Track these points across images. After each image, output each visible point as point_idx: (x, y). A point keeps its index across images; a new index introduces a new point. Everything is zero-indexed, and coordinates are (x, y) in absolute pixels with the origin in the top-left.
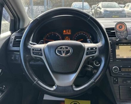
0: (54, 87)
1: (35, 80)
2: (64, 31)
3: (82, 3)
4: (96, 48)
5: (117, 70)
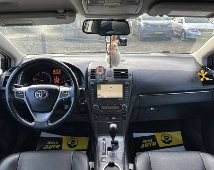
0: (33, 123)
1: (18, 117)
2: (54, 71)
4: (68, 92)
5: (96, 108)
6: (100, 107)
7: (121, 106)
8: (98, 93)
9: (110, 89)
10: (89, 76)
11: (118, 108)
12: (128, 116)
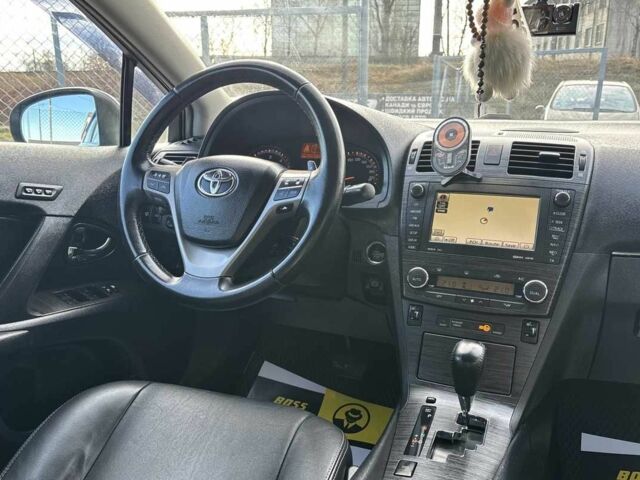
1: (139, 253)
3: (596, 82)
4: (302, 183)
5: (419, 279)
6: (434, 277)
7: (523, 284)
8: (436, 226)
9: (487, 214)
10: (412, 162)
11: (507, 289)
12: (547, 331)
